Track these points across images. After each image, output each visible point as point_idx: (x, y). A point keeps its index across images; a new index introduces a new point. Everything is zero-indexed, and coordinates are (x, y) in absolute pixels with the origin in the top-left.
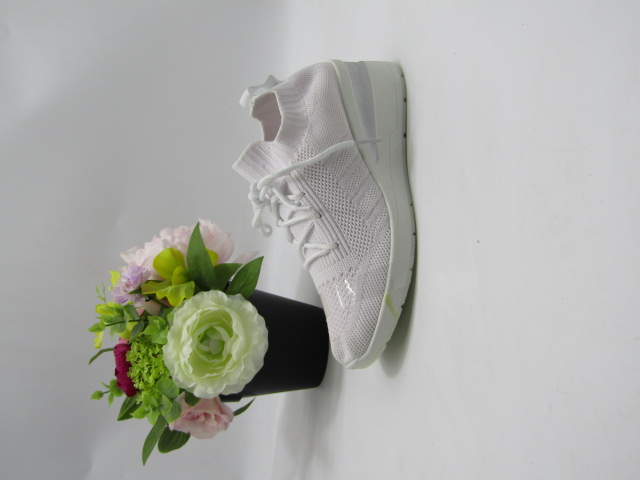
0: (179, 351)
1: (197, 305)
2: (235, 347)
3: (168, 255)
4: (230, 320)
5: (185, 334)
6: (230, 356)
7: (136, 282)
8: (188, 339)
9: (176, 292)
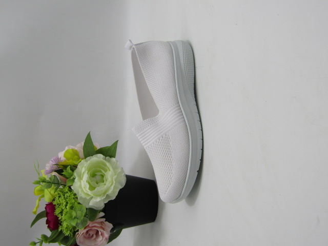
2: (109, 175)
4: (106, 165)
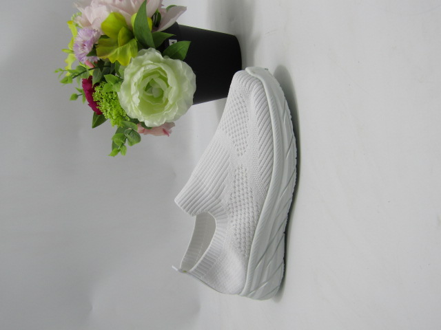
0: (130, 99)
1: (140, 64)
2: (171, 94)
3: (112, 18)
5: (133, 88)
6: (167, 101)
7: (90, 45)
8: (136, 92)
9: (124, 52)
